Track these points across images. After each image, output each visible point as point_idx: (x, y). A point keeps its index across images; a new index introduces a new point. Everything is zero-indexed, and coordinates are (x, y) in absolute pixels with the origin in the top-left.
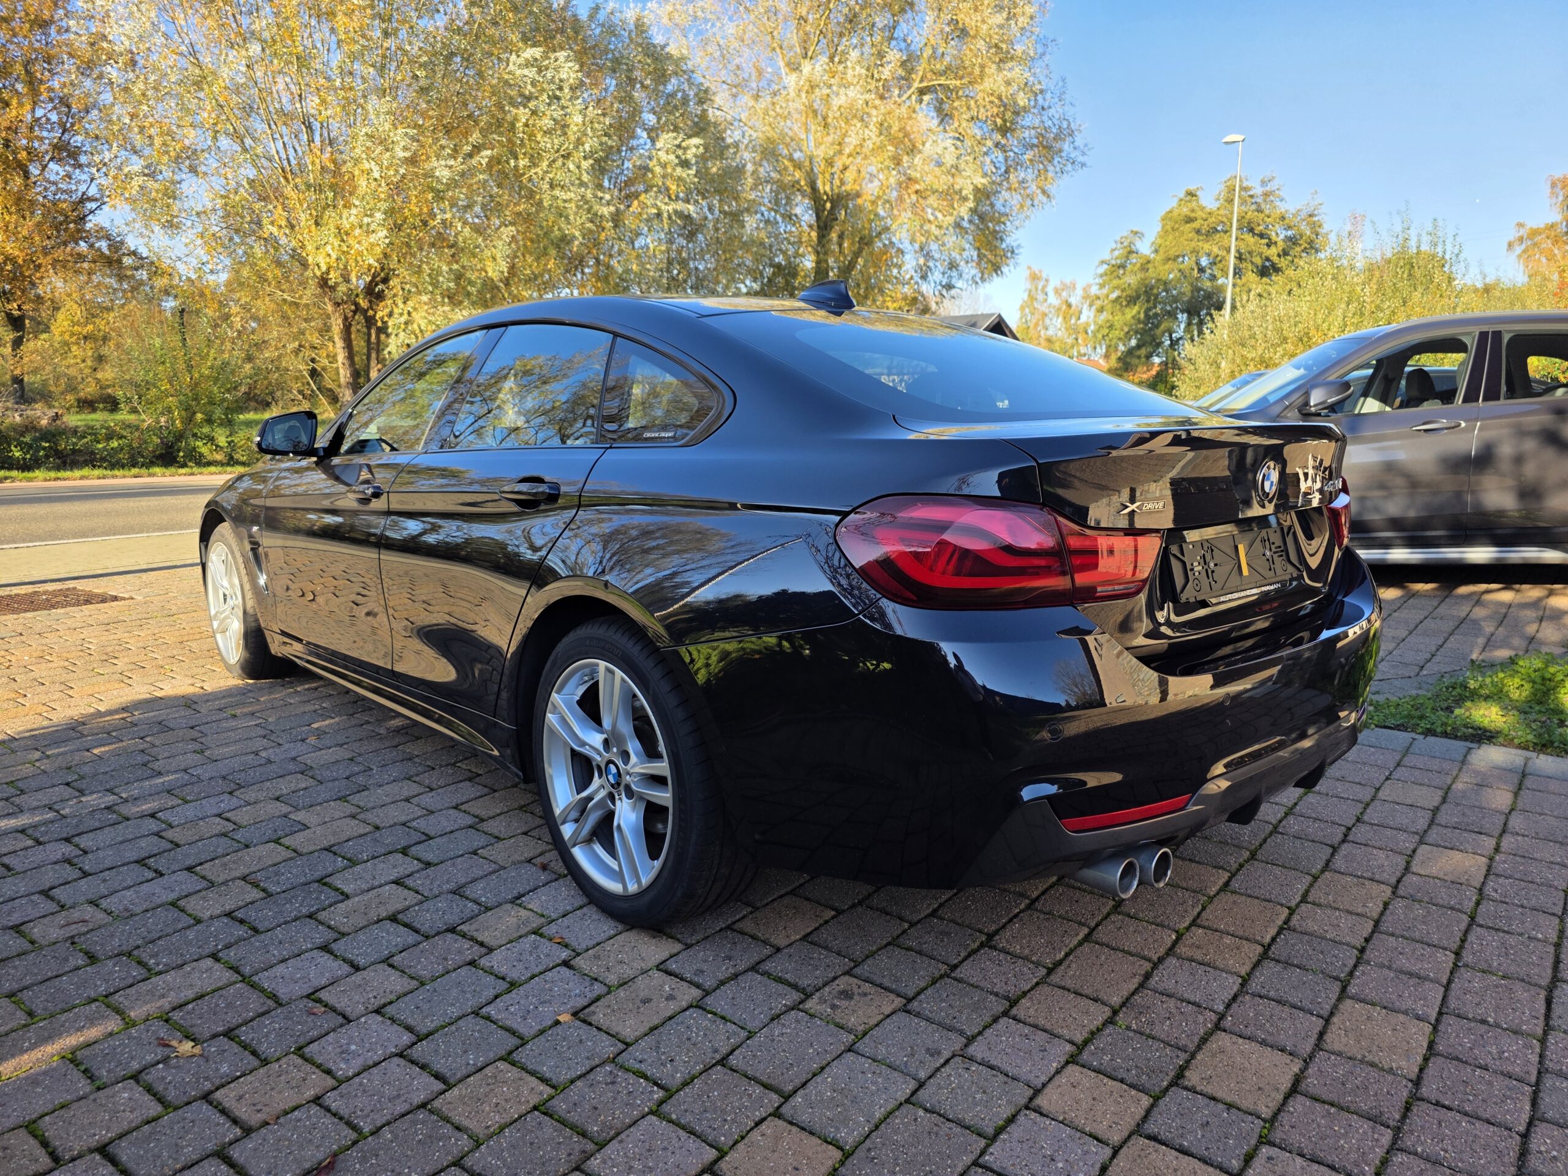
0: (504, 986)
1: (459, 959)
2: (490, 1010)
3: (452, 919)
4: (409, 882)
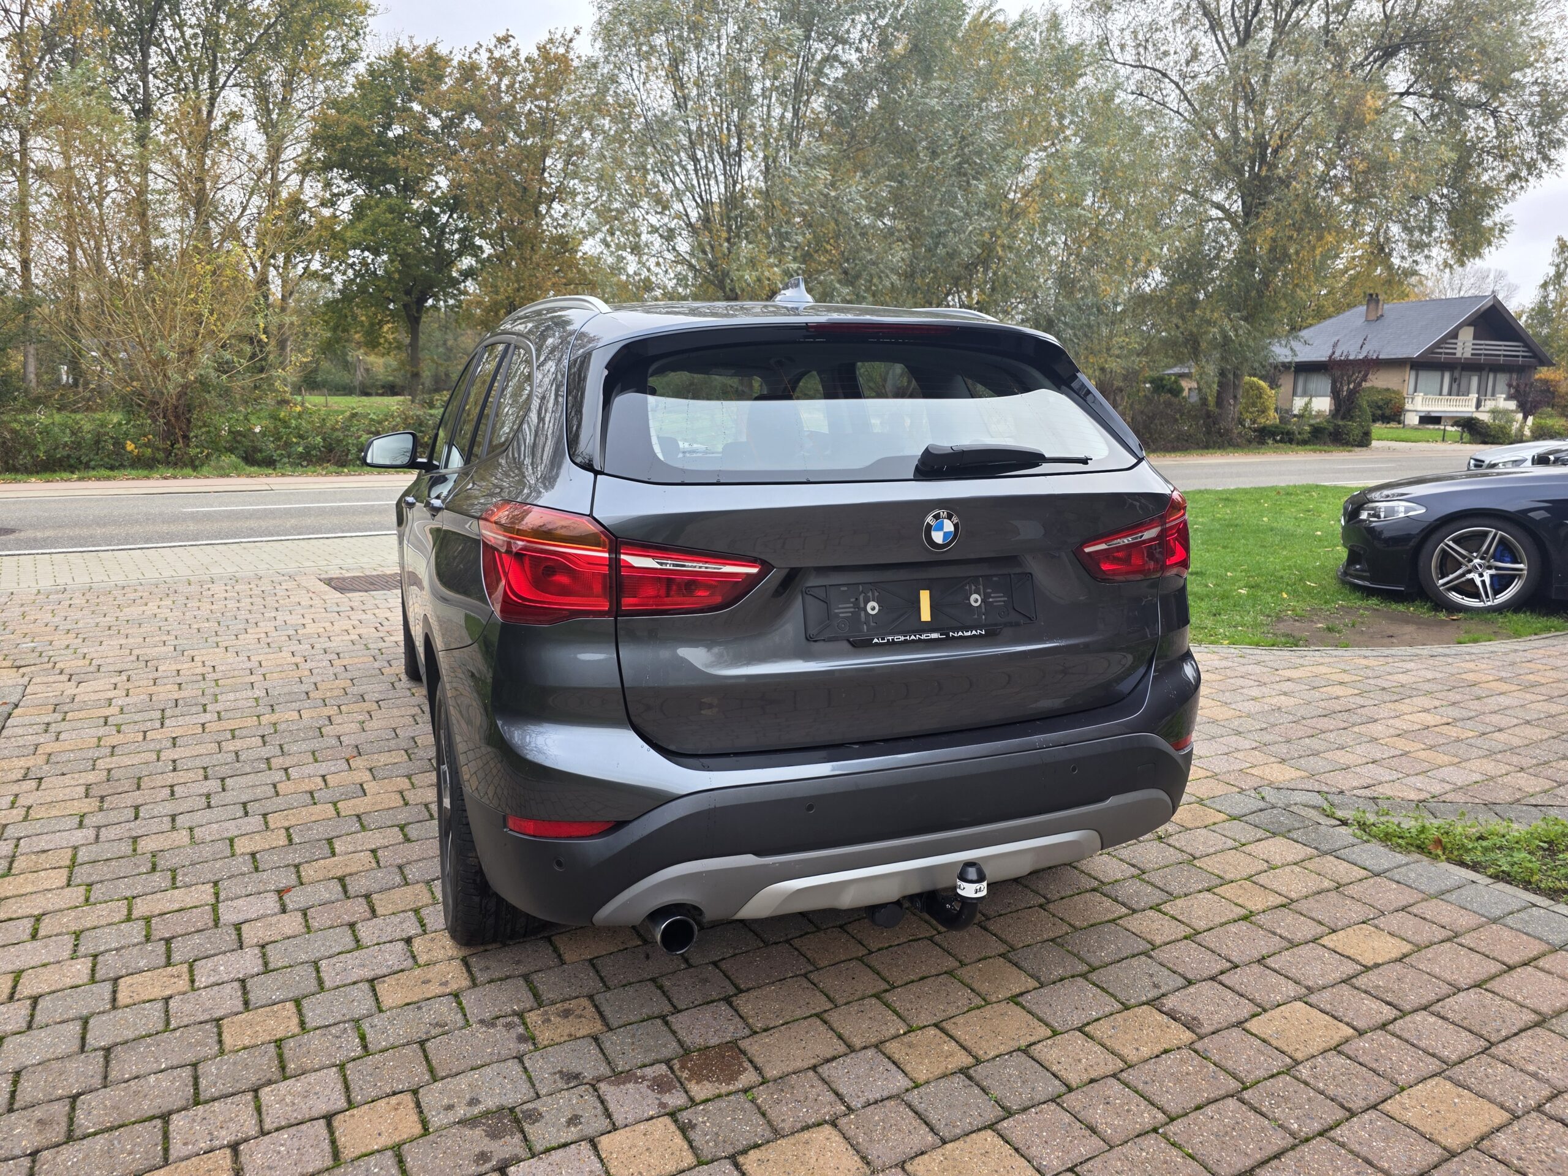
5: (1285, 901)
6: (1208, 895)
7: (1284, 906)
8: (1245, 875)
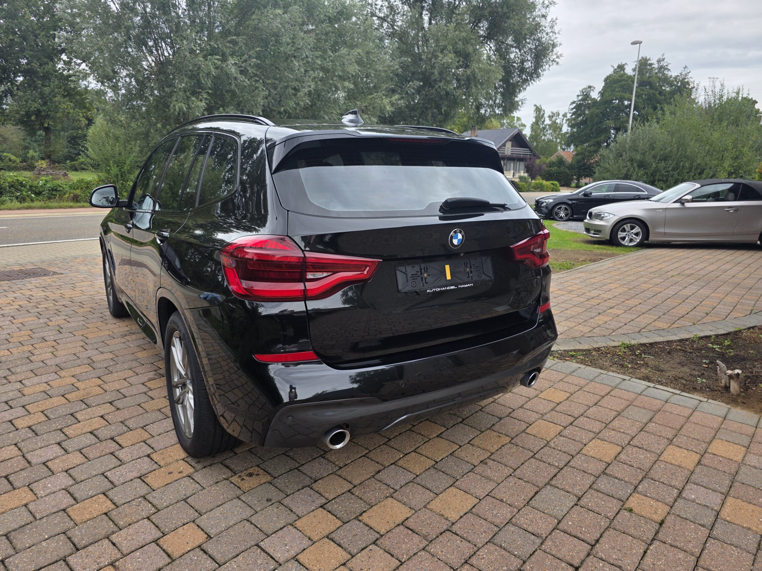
0: (119, 463)
1: (108, 451)
2: (108, 474)
3: (113, 434)
4: (106, 417)
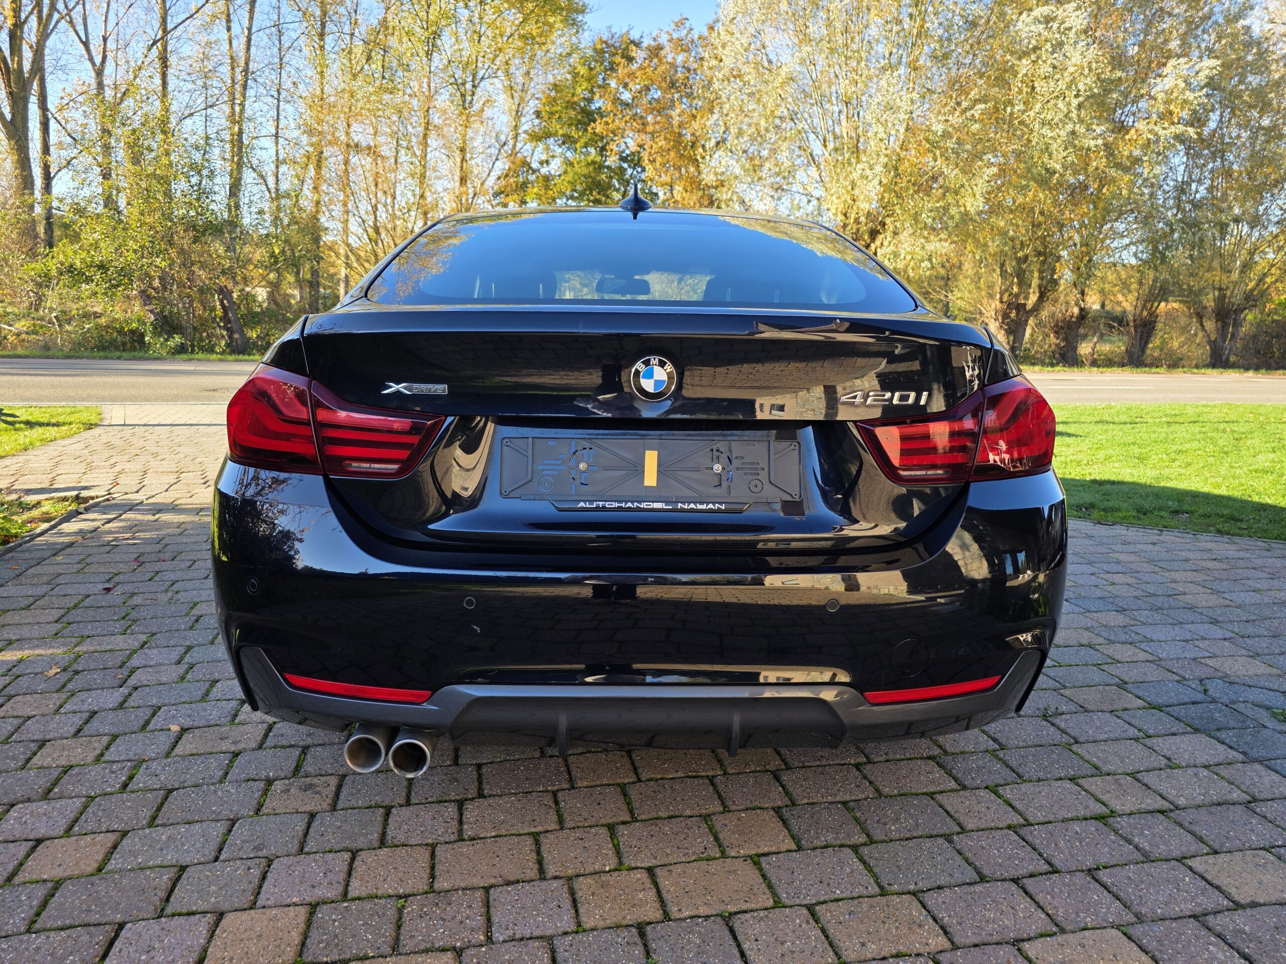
5: (1167, 805)
6: (1067, 785)
7: (1162, 812)
8: (1130, 769)
